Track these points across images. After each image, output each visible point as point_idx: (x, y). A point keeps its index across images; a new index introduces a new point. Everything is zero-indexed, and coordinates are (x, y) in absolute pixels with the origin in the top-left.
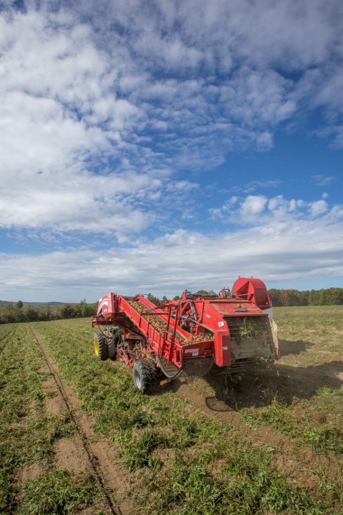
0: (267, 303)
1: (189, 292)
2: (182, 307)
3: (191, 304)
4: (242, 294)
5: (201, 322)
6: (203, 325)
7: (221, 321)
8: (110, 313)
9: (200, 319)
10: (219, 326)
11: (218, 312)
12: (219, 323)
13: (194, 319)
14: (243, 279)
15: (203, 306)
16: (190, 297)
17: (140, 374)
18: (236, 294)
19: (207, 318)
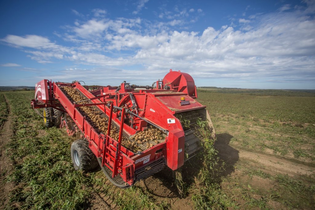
0: (194, 94)
1: (128, 84)
2: (120, 99)
3: (131, 97)
4: (175, 86)
5: (143, 115)
6: (145, 119)
7: (171, 117)
8: (44, 100)
9: (142, 113)
10: (168, 123)
11: (167, 108)
12: (168, 120)
13: (135, 112)
14: (175, 73)
15: (146, 99)
16: (129, 88)
17: (79, 152)
18: (170, 86)
19: (151, 112)
